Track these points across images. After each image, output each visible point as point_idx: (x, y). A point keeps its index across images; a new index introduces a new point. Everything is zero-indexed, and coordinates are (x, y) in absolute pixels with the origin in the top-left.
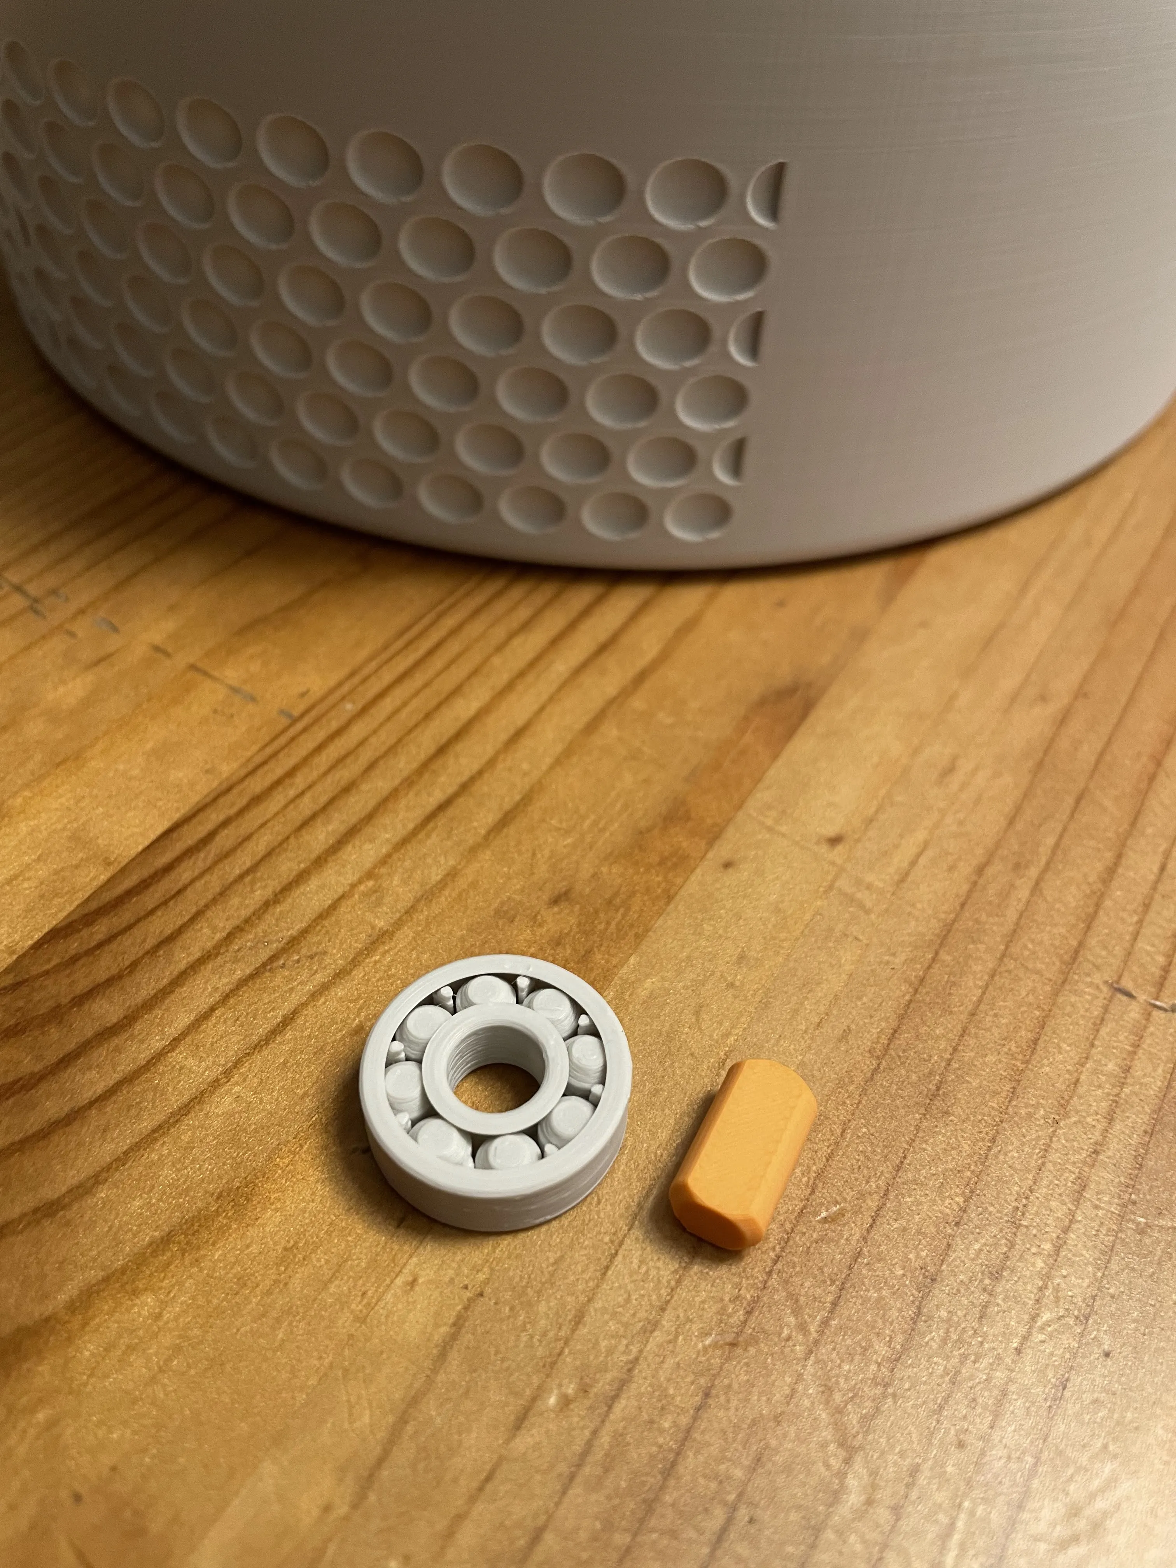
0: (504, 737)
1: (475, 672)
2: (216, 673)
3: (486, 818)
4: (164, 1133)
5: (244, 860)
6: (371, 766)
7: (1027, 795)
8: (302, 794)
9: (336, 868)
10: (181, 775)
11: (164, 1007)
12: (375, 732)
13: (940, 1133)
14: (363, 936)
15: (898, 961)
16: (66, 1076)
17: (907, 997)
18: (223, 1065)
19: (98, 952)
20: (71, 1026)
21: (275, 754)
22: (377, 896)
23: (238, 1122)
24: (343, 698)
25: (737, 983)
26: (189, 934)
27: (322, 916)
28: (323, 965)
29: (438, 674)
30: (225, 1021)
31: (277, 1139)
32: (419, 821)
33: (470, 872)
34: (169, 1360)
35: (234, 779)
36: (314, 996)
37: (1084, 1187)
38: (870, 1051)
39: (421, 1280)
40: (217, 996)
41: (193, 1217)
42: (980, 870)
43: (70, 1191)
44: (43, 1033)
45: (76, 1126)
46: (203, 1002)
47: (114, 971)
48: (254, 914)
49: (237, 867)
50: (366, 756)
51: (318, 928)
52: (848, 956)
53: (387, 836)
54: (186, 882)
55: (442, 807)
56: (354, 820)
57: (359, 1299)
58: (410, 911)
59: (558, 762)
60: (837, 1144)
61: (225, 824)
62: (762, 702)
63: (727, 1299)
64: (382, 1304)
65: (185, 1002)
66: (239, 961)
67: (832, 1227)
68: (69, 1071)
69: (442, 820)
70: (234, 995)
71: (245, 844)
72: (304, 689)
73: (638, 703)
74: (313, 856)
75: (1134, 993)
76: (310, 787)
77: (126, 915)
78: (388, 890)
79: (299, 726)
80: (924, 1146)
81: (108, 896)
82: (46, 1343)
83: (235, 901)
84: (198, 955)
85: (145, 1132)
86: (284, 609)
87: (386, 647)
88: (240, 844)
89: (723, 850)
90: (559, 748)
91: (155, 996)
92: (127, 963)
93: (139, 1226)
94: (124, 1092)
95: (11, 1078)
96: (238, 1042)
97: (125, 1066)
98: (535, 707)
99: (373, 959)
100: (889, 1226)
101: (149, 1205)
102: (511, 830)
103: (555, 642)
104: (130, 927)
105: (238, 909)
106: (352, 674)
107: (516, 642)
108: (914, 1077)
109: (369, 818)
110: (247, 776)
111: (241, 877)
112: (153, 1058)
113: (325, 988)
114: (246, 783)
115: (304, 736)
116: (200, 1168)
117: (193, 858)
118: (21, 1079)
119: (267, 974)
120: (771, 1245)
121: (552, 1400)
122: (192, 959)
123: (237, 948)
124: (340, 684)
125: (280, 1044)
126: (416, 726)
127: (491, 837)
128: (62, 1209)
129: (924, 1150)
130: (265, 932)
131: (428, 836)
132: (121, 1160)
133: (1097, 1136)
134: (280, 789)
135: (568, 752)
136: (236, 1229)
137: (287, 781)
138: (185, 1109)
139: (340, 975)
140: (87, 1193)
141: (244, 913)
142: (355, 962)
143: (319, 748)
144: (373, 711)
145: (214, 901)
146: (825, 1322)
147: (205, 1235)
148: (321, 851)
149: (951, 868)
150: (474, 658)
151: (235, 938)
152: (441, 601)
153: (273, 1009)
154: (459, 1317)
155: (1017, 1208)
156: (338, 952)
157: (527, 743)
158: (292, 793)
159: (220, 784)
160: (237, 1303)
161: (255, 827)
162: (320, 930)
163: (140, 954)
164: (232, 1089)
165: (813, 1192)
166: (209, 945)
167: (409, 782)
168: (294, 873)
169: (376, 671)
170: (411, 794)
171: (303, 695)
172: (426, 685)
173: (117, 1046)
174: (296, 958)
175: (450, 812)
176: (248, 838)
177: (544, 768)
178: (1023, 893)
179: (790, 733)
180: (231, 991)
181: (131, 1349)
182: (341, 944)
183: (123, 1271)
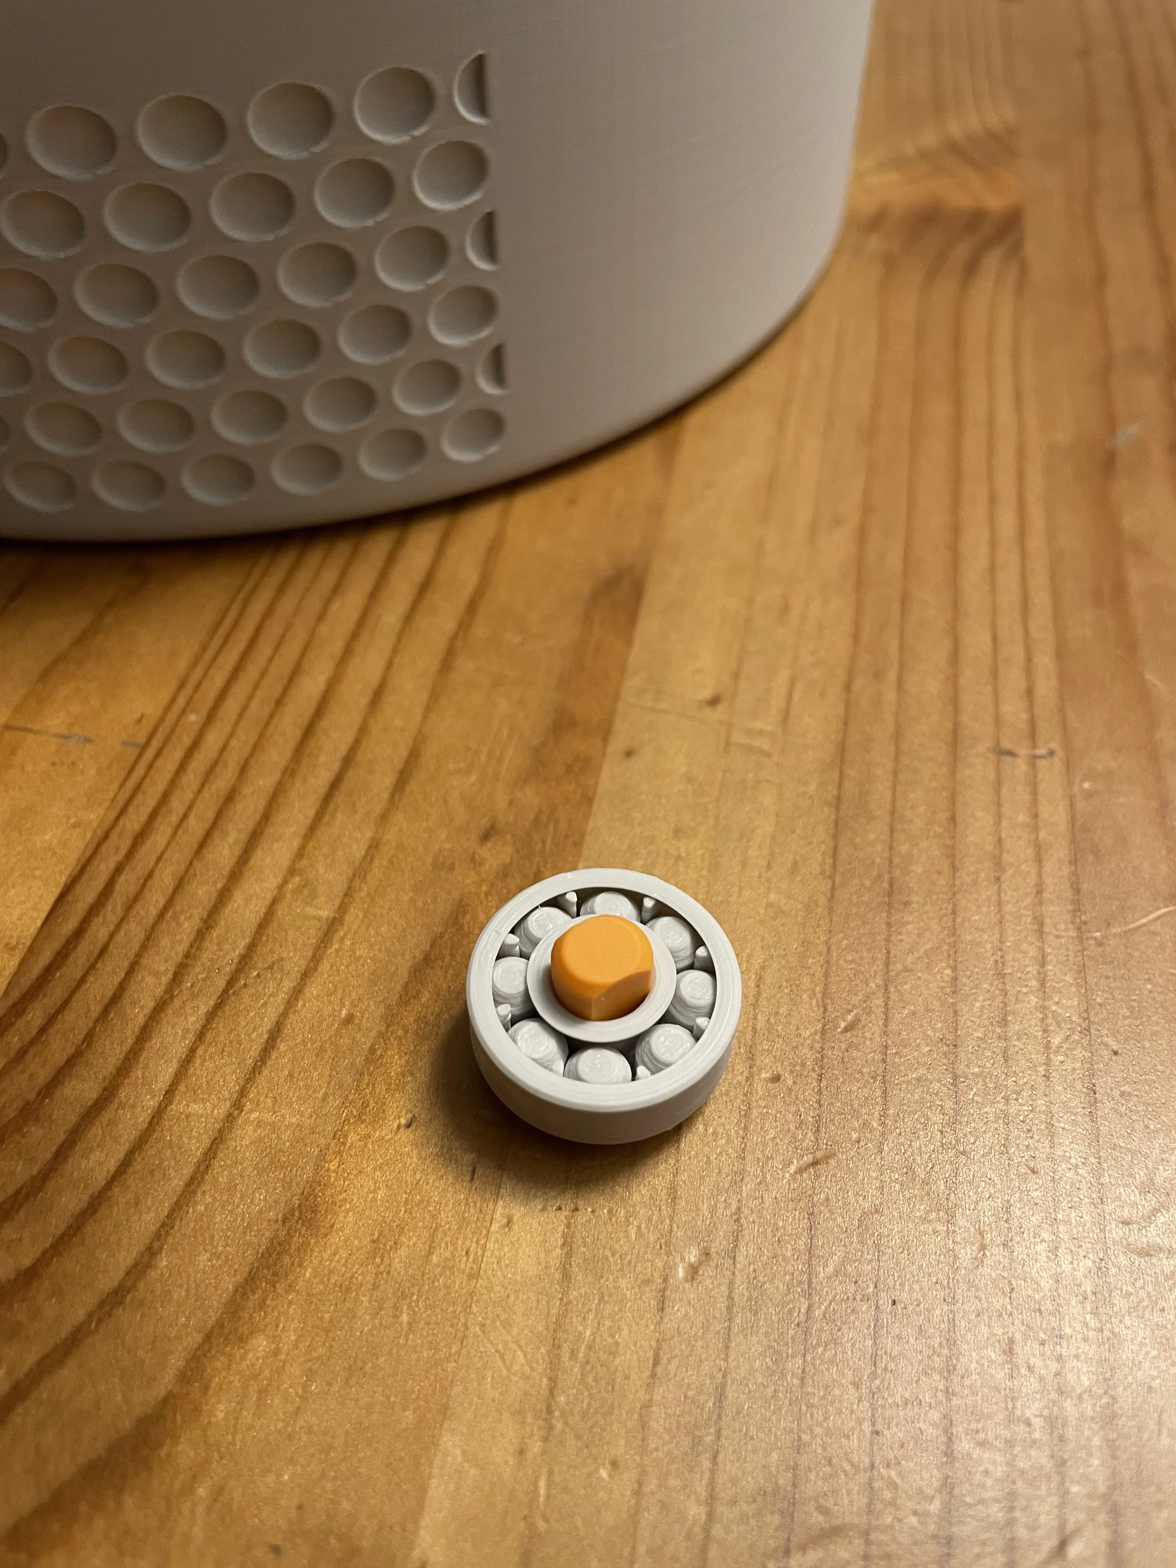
0: (364, 701)
1: (306, 649)
2: (36, 727)
3: (384, 782)
4: (199, 1182)
5: (155, 899)
6: (244, 769)
7: (859, 610)
8: (185, 816)
9: (255, 876)
10: (47, 837)
11: (141, 1065)
12: (232, 735)
13: (908, 923)
14: (312, 931)
15: (812, 787)
16: (69, 1167)
17: (833, 817)
18: (230, 1099)
19: (44, 1038)
20: (51, 1117)
21: (138, 788)
22: (308, 891)
23: (271, 1145)
24: (184, 711)
25: (683, 854)
26: (133, 988)
27: (262, 927)
28: (286, 972)
29: (271, 660)
30: (211, 1057)
31: (318, 1146)
32: (318, 804)
33: (390, 837)
34: (305, 1387)
35: (107, 825)
36: (290, 1003)
37: (1042, 924)
38: (821, 874)
39: (515, 1219)
40: (191, 1037)
41: (267, 1248)
42: (848, 687)
43: (128, 1273)
44: (24, 1136)
45: (104, 1210)
46: (180, 1049)
47: (70, 1050)
48: (192, 947)
49: (152, 908)
50: (233, 760)
51: (264, 938)
52: (768, 800)
53: (292, 830)
54: (105, 940)
55: (335, 784)
56: (251, 825)
57: (465, 1258)
58: (348, 893)
59: (428, 709)
60: (828, 962)
61: (119, 870)
62: (595, 597)
63: (792, 1128)
64: (488, 1254)
65: (162, 1054)
66: (198, 995)
67: (854, 1033)
68: (70, 1161)
69: (339, 798)
70: (208, 1030)
71: (149, 883)
72: (139, 715)
73: (480, 630)
74: (226, 871)
75: (1014, 750)
76: (190, 808)
77: (56, 992)
78: (317, 880)
79: (150, 753)
80: (900, 937)
81: (26, 982)
82: (175, 1421)
83: (165, 941)
84: (151, 1005)
85: (180, 1190)
86: (79, 641)
87: (204, 649)
88: (144, 885)
89: (618, 742)
90: (424, 696)
91: (127, 1059)
92: (81, 1037)
93: (215, 1278)
94: (139, 1160)
95: (11, 1190)
96: (234, 1072)
97: (127, 1137)
98: (382, 664)
99: (334, 948)
100: (900, 1015)
101: (216, 1255)
102: (413, 786)
103: (373, 595)
104: (65, 1004)
105: (172, 947)
106: (181, 686)
107: (335, 606)
108: (867, 883)
109: (266, 817)
110: (118, 818)
111: (161, 915)
112: (153, 1117)
113: (298, 991)
114: (121, 823)
115: (159, 762)
116: (252, 1202)
117: (101, 914)
118: (22, 1188)
119: (233, 998)
120: (810, 1067)
121: (681, 1273)
122: (147, 1011)
123: (189, 984)
124: (173, 699)
125: (277, 1058)
126: (272, 716)
127: (397, 799)
128: (129, 1292)
129: (902, 941)
130: (211, 960)
131: (333, 817)
132: (167, 1225)
133: (1033, 879)
134: (159, 819)
135: (435, 696)
136: (315, 1243)
137: (164, 810)
138: (210, 1154)
139: (306, 975)
140: (147, 1267)
141: (181, 949)
142: (316, 959)
143: (182, 767)
144: (221, 713)
145: (144, 947)
146: (884, 1115)
147: (287, 1260)
148: (232, 865)
149: (823, 695)
150: (299, 634)
151: (183, 975)
152: (241, 587)
153: (255, 1029)
154: (565, 1236)
155: (996, 961)
156: (295, 954)
157: (390, 700)
158: (174, 819)
159: (95, 832)
160: (348, 1309)
161: (152, 863)
162: (267, 940)
163: (91, 1025)
164: (248, 1118)
165: (825, 1010)
166: (159, 991)
167: (290, 771)
168: (215, 894)
169: (205, 675)
170: (298, 783)
171: (140, 720)
172: (263, 673)
173: (109, 1120)
174: (255, 973)
175: (345, 786)
176: (150, 876)
177: (419, 718)
178: (891, 696)
179: (633, 618)
180: (204, 1027)
181: (263, 1392)
182: (295, 945)
183: (220, 1324)
